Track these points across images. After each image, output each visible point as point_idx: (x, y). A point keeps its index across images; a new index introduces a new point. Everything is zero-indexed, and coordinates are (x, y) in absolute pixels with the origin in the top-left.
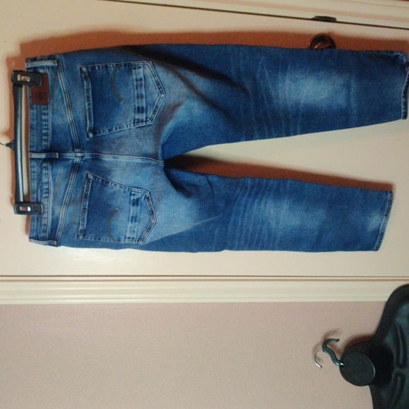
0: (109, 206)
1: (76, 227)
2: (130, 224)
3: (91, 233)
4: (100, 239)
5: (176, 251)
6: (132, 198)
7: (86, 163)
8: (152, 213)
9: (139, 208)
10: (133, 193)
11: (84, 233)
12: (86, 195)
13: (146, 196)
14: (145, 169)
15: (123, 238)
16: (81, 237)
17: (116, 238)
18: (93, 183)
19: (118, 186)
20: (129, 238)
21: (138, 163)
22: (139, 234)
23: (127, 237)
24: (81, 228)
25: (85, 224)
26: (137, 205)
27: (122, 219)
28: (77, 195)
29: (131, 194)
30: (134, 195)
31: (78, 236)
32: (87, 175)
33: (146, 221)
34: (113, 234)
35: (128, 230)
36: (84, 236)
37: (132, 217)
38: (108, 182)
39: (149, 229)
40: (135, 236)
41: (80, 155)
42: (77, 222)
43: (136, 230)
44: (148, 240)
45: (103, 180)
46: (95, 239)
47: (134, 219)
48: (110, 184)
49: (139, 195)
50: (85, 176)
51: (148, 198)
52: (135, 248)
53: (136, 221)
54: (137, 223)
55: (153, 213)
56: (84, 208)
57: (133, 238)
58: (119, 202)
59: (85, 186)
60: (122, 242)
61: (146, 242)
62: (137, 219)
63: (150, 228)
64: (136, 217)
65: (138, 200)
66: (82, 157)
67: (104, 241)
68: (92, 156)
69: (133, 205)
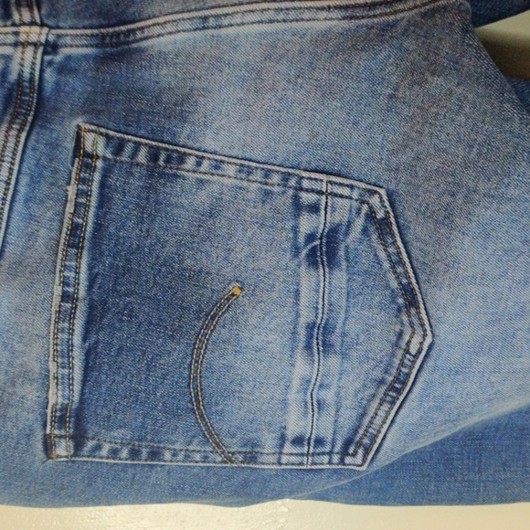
0: (196, 276)
1: (31, 393)
2: (301, 368)
3: (109, 424)
4: (155, 454)
5: (503, 499)
6: (307, 224)
7: (72, 82)
8: (410, 299)
9: (340, 276)
10: (306, 198)
11: (76, 422)
12: (75, 229)
13: (371, 215)
14: (361, 61)
15: (269, 442)
16: (63, 449)
17: (234, 445)
18: (106, 173)
19: (231, 170)
20: (298, 441)
21: (325, 35)
22: (347, 418)
23: (290, 434)
24: (56, 397)
25: (78, 374)
26: (332, 262)
27: (258, 339)
28: (32, 236)
29: (298, 207)
30: (314, 209)
31: (48, 446)
32: (79, 139)
33: (379, 346)
34: (222, 426)
35: (293, 396)
36: (79, 440)
37: (311, 327)
38: (182, 158)
39: (395, 388)
40: (324, 427)
41: (36, 34)
42: (36, 368)
43: (328, 395)
44: (393, 446)
45: (154, 156)
46: (135, 454)
47: (320, 338)
48: (190, 163)
49: (340, 211)
50: (70, 145)
51: (383, 227)
52: (323, 497)
53: (327, 347)
54: (334, 362)
55: (412, 302)
56: (65, 297)
57: (319, 442)
58: (240, 253)
59: (72, 190)
60: (267, 462)
61: (384, 459)
62: (335, 339)
63: (401, 380)
64: (327, 329)
65: (333, 236)
66: (51, 48)
67: (180, 461)
68: (101, 41)
69: (312, 259)
